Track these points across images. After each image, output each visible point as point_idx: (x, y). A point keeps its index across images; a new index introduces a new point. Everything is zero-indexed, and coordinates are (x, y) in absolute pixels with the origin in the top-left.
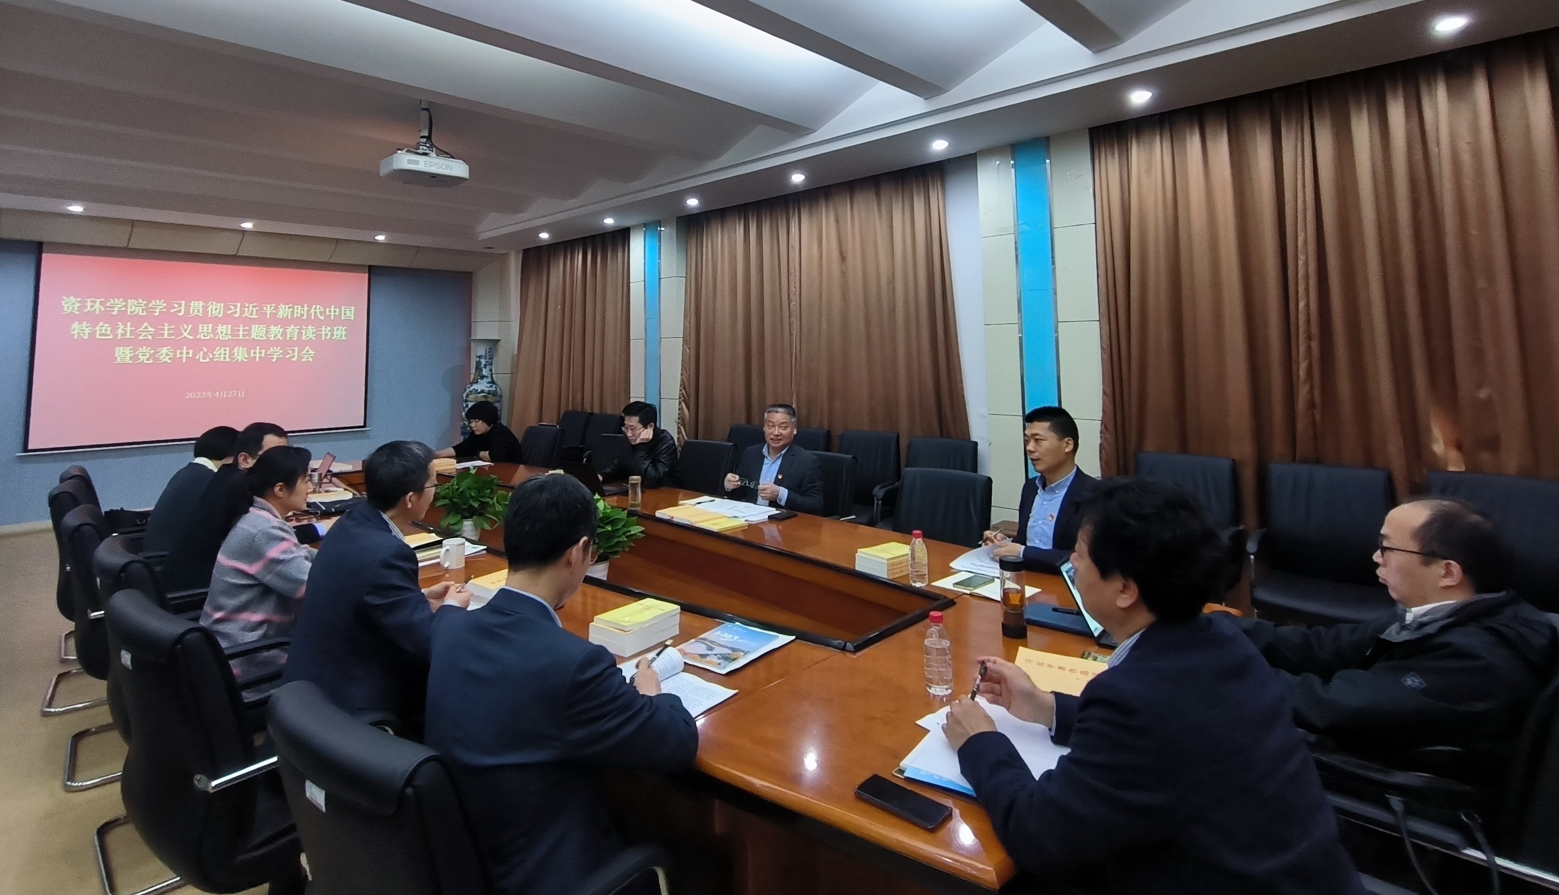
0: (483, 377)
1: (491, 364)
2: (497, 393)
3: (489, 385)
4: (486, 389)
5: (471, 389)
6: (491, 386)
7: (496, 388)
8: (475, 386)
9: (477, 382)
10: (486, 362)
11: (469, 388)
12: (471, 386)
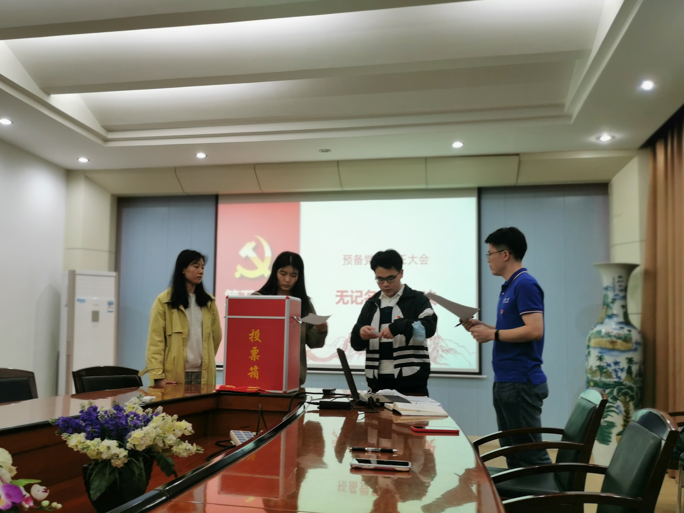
0: (610, 317)
1: (625, 298)
2: (631, 339)
3: (618, 327)
4: (615, 332)
5: (595, 330)
6: (622, 328)
7: (630, 331)
8: (598, 328)
9: (602, 323)
10: (616, 295)
11: (592, 329)
12: (595, 327)
